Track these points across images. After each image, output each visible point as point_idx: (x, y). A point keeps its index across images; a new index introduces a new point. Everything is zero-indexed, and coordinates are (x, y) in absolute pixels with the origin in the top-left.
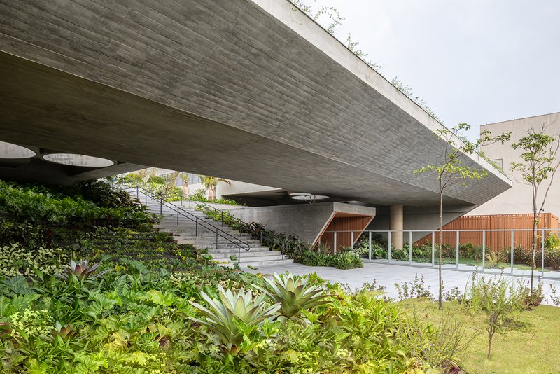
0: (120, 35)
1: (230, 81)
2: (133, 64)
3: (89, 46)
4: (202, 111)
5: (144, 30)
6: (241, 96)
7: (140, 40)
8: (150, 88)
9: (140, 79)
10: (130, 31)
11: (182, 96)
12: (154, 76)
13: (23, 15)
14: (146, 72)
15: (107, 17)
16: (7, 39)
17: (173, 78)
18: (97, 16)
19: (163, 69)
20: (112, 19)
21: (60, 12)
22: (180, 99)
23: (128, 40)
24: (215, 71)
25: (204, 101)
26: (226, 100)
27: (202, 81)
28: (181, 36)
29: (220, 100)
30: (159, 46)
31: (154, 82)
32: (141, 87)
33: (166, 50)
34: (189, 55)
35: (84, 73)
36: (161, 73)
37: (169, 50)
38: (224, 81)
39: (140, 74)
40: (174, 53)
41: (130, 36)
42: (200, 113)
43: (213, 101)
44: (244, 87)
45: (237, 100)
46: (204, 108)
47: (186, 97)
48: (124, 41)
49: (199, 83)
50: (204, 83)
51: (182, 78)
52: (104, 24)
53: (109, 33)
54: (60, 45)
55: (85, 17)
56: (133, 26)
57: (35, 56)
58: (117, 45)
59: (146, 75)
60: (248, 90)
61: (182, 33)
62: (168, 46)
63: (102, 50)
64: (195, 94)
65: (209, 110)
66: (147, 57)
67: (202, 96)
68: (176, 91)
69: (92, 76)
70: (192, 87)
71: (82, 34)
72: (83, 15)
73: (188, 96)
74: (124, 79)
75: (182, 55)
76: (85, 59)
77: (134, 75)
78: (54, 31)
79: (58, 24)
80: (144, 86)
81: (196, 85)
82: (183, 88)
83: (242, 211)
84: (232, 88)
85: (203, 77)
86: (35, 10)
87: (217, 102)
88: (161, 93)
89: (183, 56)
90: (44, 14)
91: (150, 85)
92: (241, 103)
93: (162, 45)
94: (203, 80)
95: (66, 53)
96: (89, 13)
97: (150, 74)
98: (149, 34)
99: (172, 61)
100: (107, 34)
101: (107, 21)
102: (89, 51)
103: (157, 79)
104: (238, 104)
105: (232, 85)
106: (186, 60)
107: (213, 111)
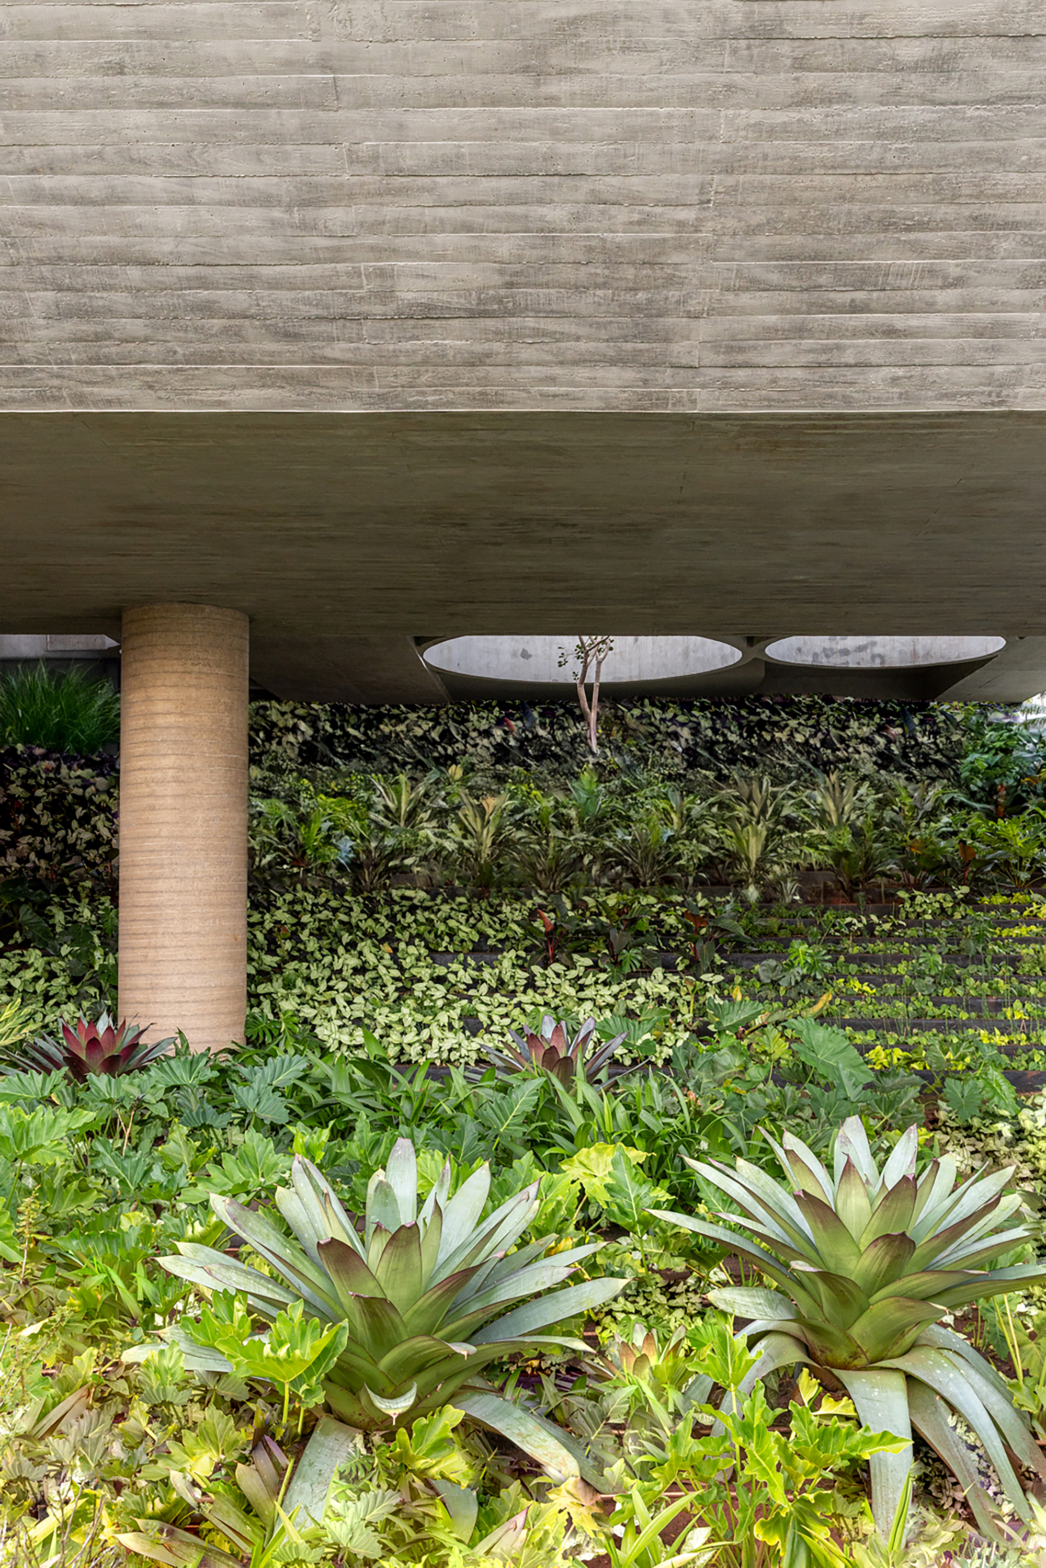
0: (371, 240)
1: (888, 224)
2: (473, 314)
3: (315, 312)
4: (849, 390)
5: (430, 190)
6: (993, 265)
7: (441, 226)
8: (582, 373)
9: (526, 353)
10: (390, 212)
11: (721, 359)
12: (566, 326)
13: (120, 299)
14: (531, 322)
15: (305, 204)
16: (130, 376)
17: (638, 308)
18: (277, 213)
19: (579, 288)
20: (319, 203)
21: (187, 247)
22: (719, 373)
23: (402, 242)
24: (789, 212)
25: (826, 350)
26: (930, 308)
27: (759, 273)
28: (563, 148)
29: (899, 320)
30: (512, 218)
31: (583, 346)
32: (552, 380)
33: (542, 218)
34: (636, 200)
35: (355, 396)
36: (584, 303)
37: (555, 214)
38: (859, 239)
39: (514, 336)
40: (577, 218)
41: (400, 227)
42: (847, 400)
43: (871, 332)
44: (978, 222)
45: (986, 293)
46: (850, 374)
47: (740, 358)
48: (394, 252)
49: (754, 285)
50: (775, 278)
51: (674, 294)
52: (306, 227)
53: (339, 249)
54: (244, 340)
55: (250, 231)
56: (389, 192)
57: (211, 394)
58: (382, 274)
59: (538, 333)
60: (1015, 225)
61: (555, 134)
62: (541, 202)
63: (356, 308)
64: (771, 333)
65: (875, 377)
66: (501, 272)
67: (801, 331)
68: (679, 350)
69: (382, 398)
70: (733, 310)
71: (274, 284)
72: (242, 229)
73: (741, 350)
74: (481, 371)
75: (613, 210)
76: (328, 352)
77: (498, 347)
78: (207, 309)
79: (204, 283)
80: (557, 371)
81: (745, 299)
82: (704, 329)
84: (919, 250)
85: (754, 254)
86: (134, 273)
87: (890, 332)
88: (630, 374)
89: (622, 215)
90: (159, 274)
91: (575, 363)
92: (1017, 295)
93: (519, 210)
94: (756, 268)
95: (274, 357)
96: (253, 216)
97: (551, 325)
98: (452, 194)
99: (590, 249)
100: (336, 255)
101: (311, 213)
102: (324, 327)
103: (583, 331)
104: (1007, 307)
105: (913, 236)
106: (639, 223)
107: (900, 372)
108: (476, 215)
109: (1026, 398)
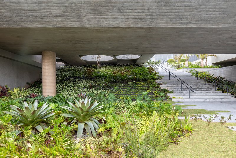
0: (48, 8)
1: (102, 6)
2: (61, 16)
3: (44, 16)
4: (102, 25)
5: (53, 2)
6: (114, 10)
7: (55, 6)
8: (74, 23)
9: (68, 21)
10: (49, 4)
11: (88, 21)
12: (71, 17)
13: (23, 14)
14: (67, 17)
15: (40, 3)
16: (26, 23)
17: (78, 15)
18: (37, 4)
19: (71, 13)
20: (41, 3)
21: (28, 8)
22: (88, 23)
23: (51, 8)
24: (91, 4)
25: (99, 20)
26: (108, 15)
27: (90, 12)
29: (106, 17)
30: (62, 5)
31: (73, 20)
32: (71, 24)
34: (75, 3)
35: (51, 25)
36: (72, 15)
37: (67, 5)
38: (99, 8)
39: (66, 19)
40: (69, 5)
41: (50, 6)
42: (103, 26)
43: (103, 18)
44: (111, 6)
45: (114, 14)
46: (102, 23)
47: (90, 21)
48: (51, 9)
49: (89, 13)
50: (91, 12)
51: (81, 14)
52: (40, 6)
53: (45, 9)
54: (37, 19)
55: (35, 6)
56: (48, 2)
57: (36, 25)
58: (50, 11)
59: (68, 18)
60: (115, 6)
62: (65, 3)
63: (48, 15)
64: (92, 18)
65: (105, 23)
66: (63, 11)
67: (96, 18)
68: (83, 20)
69: (54, 26)
70: (88, 16)
71: (39, 13)
72: (34, 6)
73: (90, 20)
74: (63, 23)
75: (73, 4)
76: (47, 20)
77: (64, 20)
78: (32, 15)
79: (31, 13)
80: (71, 23)
81: (89, 14)
82: (85, 18)
83: (215, 70)
84: (106, 9)
85: (89, 9)
86: (23, 11)
87: (105, 18)
88: (79, 23)
89: (74, 5)
90: (26, 11)
91: (73, 22)
92: (117, 14)
93: (63, 4)
94: (89, 11)
95: (41, 21)
96: (34, 5)
97: (69, 17)
98: (55, 2)
99: (71, 9)
100: (44, 9)
101: (41, 4)
102: (45, 18)
103: (73, 18)
104: (116, 15)
105: (105, 7)
106: (76, 6)
107: (107, 23)
108: (58, 5)
109: (121, 26)
